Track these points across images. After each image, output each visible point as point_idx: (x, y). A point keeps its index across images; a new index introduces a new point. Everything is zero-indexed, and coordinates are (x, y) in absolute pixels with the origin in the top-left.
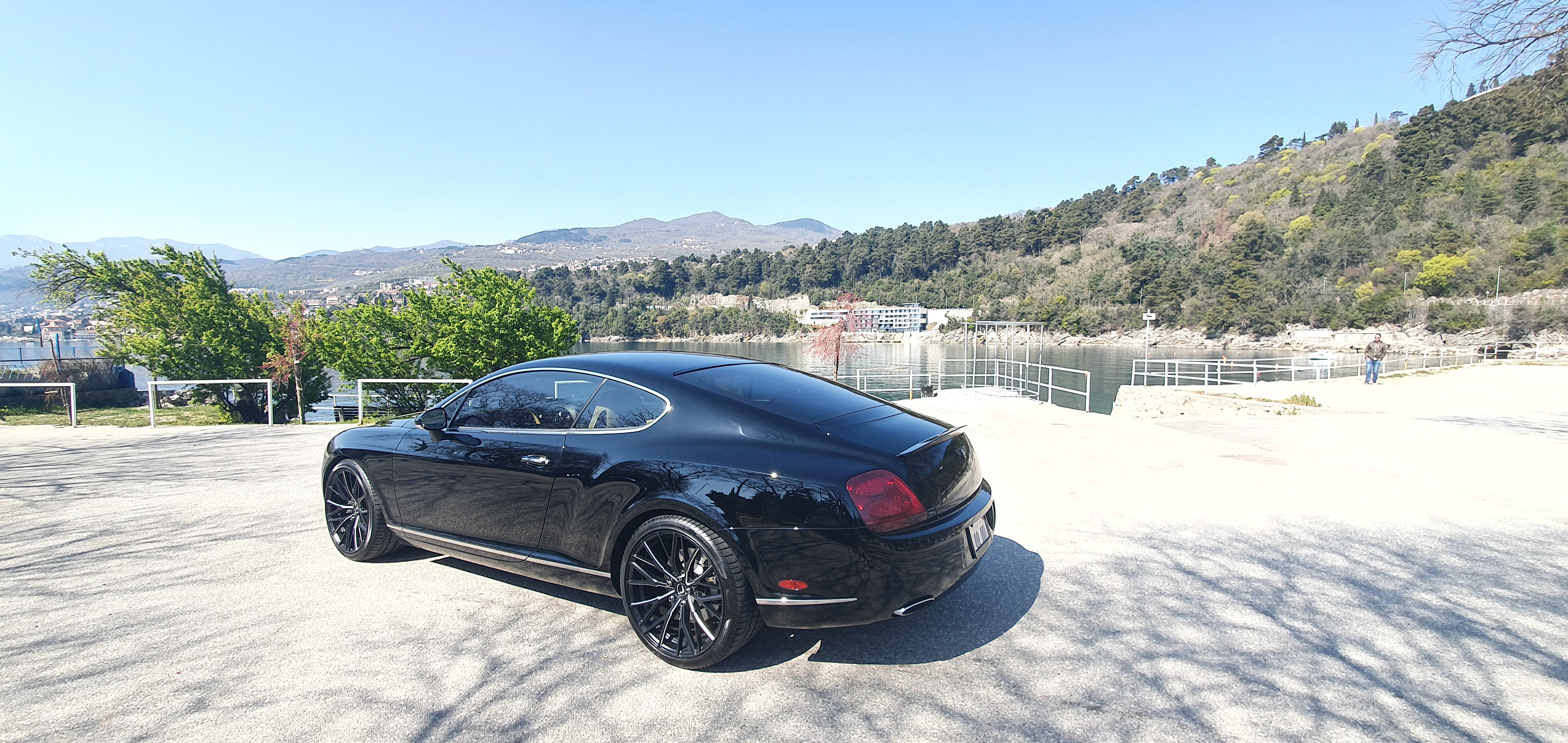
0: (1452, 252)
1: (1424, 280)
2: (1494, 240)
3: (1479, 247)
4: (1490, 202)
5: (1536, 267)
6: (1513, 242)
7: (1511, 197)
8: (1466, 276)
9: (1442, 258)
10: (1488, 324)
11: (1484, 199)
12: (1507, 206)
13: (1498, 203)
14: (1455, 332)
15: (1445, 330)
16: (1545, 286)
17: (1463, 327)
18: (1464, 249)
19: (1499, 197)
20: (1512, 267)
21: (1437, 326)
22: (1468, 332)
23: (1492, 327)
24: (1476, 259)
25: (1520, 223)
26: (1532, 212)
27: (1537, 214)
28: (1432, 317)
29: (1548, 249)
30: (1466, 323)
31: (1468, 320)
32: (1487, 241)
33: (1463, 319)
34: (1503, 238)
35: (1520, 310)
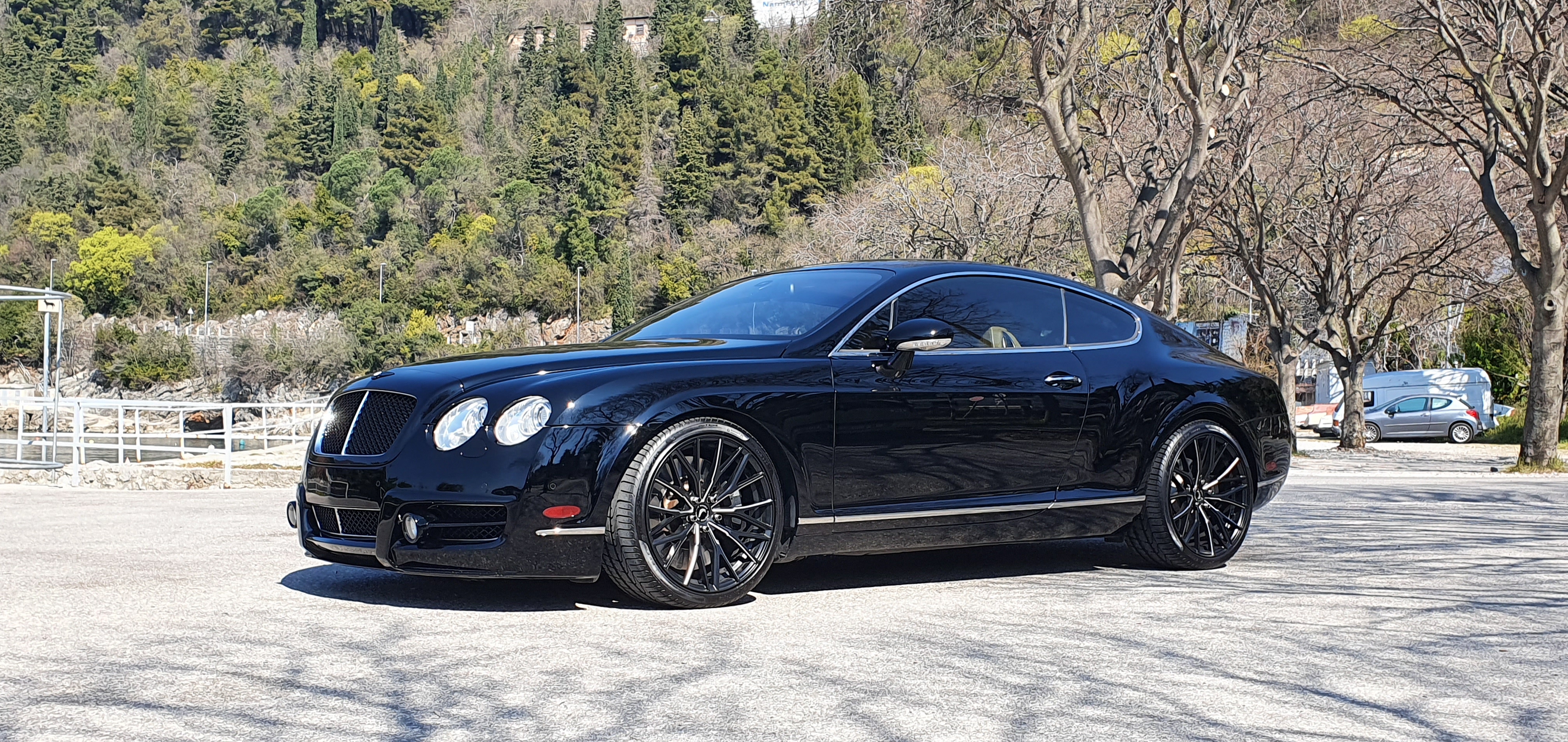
0: (124, 224)
1: (81, 277)
2: (190, 211)
3: (168, 222)
4: (176, 134)
5: (256, 268)
6: (220, 217)
7: (207, 132)
8: (150, 276)
9: (109, 235)
10: (195, 373)
11: (166, 128)
12: (202, 147)
13: (189, 141)
14: (143, 387)
15: (127, 382)
16: (273, 306)
17: (157, 378)
18: (144, 222)
19: (190, 128)
20: (222, 266)
21: (114, 374)
22: (165, 388)
23: (201, 380)
24: (165, 246)
25: (224, 183)
26: (240, 166)
27: (247, 172)
28: (103, 356)
29: (271, 238)
30: (160, 370)
31: (164, 364)
32: (176, 212)
33: (155, 361)
34: (202, 209)
35: (244, 347)
